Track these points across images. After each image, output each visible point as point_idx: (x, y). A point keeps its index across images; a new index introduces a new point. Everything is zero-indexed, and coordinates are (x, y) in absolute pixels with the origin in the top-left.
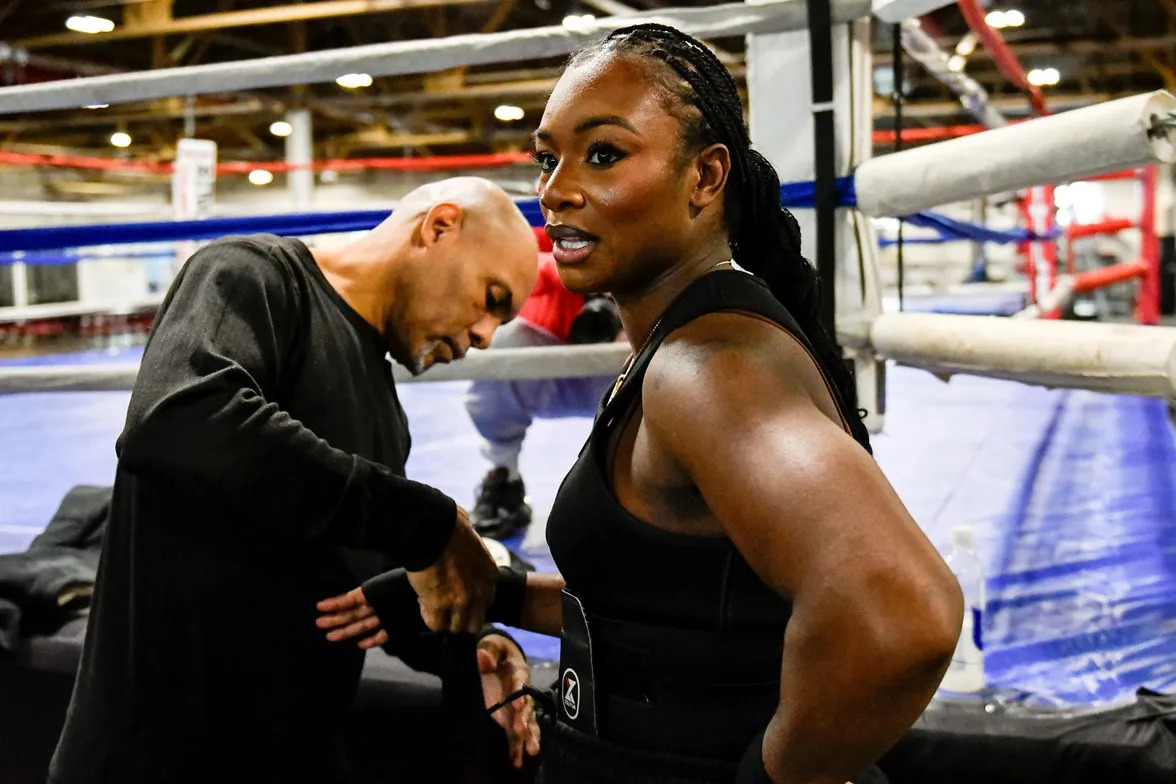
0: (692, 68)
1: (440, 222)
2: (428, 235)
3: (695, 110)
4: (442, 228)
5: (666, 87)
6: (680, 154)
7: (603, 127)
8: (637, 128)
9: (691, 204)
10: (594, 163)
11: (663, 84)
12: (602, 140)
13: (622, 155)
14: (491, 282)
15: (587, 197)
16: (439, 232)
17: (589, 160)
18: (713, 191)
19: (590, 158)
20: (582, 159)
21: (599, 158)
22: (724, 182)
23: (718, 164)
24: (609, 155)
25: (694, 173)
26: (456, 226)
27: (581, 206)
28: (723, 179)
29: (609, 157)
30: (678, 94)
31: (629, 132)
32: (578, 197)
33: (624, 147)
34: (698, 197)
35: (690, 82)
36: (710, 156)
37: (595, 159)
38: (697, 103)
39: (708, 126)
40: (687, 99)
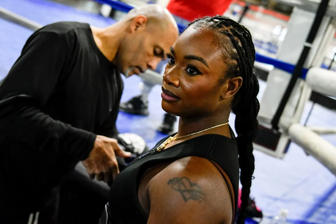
0: (240, 44)
1: (139, 23)
2: (133, 28)
3: (235, 62)
4: (139, 25)
5: (226, 50)
6: (223, 78)
7: (196, 61)
8: (209, 65)
9: (221, 97)
10: (188, 71)
11: (226, 49)
12: (194, 65)
13: (199, 73)
14: (156, 47)
15: (180, 84)
16: (137, 27)
17: (186, 69)
18: (232, 93)
19: (187, 69)
20: (184, 68)
21: (190, 70)
22: (237, 91)
23: (237, 83)
24: (193, 71)
25: (227, 85)
26: (144, 25)
27: (177, 87)
28: (237, 90)
29: (193, 72)
30: (231, 55)
31: (205, 66)
32: (177, 83)
33: (201, 71)
34: (225, 94)
35: (237, 50)
36: (235, 80)
37: (188, 70)
38: (237, 60)
39: (238, 69)
40: (233, 57)
